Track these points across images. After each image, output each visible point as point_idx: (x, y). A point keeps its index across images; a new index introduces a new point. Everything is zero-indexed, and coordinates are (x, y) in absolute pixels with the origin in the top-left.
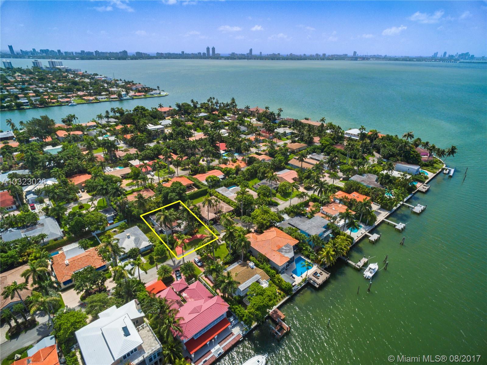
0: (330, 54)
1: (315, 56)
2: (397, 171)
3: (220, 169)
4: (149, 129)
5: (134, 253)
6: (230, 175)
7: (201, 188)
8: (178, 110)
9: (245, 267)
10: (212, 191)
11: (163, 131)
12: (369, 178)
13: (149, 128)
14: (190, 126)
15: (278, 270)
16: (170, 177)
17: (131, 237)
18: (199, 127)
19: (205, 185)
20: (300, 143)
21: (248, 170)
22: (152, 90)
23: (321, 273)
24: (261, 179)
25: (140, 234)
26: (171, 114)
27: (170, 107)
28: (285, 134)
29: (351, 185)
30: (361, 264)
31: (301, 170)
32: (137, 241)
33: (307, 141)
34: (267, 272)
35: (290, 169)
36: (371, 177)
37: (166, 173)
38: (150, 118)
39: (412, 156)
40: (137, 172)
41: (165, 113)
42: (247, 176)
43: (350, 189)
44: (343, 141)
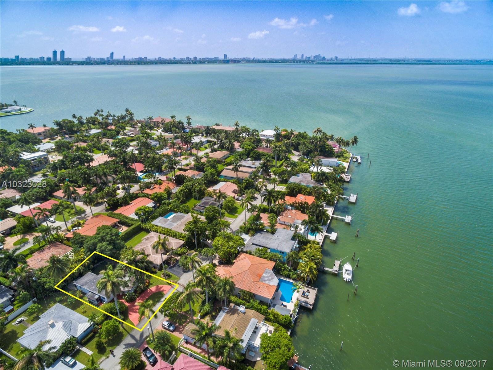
0: (202, 58)
1: (186, 59)
2: (325, 166)
3: (146, 196)
4: (24, 159)
5: (70, 348)
6: (163, 201)
7: (132, 225)
8: (59, 129)
9: (236, 315)
10: (148, 225)
11: (46, 160)
12: (304, 177)
13: (24, 157)
14: (84, 147)
15: (267, 303)
16: (80, 219)
17: (56, 324)
18: (95, 147)
19: (136, 221)
20: (222, 151)
21: (181, 191)
22: (7, 106)
23: (308, 291)
24: (200, 198)
25: (69, 314)
26: (50, 135)
27: (45, 126)
28: (201, 144)
29: (293, 188)
30: (336, 268)
31: (238, 181)
32: (68, 326)
33: (228, 148)
34: (258, 310)
35: (224, 182)
36: (306, 176)
37: (71, 214)
38: (20, 144)
39: (327, 149)
40: (27, 222)
41: (39, 134)
42: (182, 198)
43: (293, 191)
44: (262, 143)
